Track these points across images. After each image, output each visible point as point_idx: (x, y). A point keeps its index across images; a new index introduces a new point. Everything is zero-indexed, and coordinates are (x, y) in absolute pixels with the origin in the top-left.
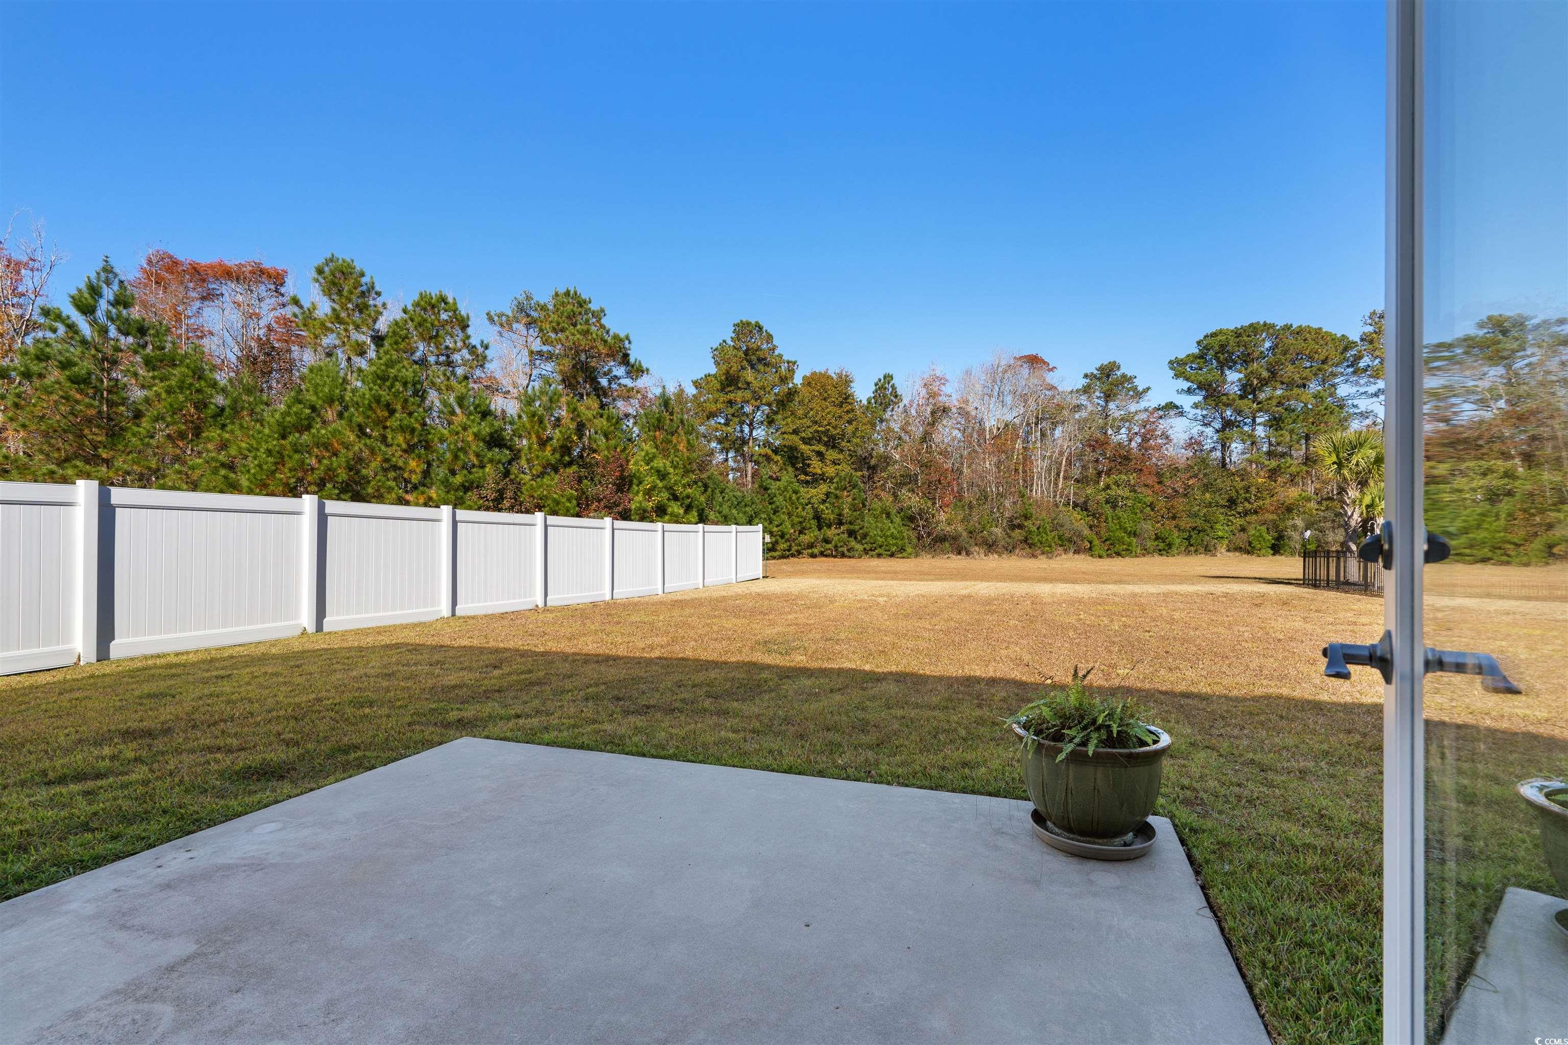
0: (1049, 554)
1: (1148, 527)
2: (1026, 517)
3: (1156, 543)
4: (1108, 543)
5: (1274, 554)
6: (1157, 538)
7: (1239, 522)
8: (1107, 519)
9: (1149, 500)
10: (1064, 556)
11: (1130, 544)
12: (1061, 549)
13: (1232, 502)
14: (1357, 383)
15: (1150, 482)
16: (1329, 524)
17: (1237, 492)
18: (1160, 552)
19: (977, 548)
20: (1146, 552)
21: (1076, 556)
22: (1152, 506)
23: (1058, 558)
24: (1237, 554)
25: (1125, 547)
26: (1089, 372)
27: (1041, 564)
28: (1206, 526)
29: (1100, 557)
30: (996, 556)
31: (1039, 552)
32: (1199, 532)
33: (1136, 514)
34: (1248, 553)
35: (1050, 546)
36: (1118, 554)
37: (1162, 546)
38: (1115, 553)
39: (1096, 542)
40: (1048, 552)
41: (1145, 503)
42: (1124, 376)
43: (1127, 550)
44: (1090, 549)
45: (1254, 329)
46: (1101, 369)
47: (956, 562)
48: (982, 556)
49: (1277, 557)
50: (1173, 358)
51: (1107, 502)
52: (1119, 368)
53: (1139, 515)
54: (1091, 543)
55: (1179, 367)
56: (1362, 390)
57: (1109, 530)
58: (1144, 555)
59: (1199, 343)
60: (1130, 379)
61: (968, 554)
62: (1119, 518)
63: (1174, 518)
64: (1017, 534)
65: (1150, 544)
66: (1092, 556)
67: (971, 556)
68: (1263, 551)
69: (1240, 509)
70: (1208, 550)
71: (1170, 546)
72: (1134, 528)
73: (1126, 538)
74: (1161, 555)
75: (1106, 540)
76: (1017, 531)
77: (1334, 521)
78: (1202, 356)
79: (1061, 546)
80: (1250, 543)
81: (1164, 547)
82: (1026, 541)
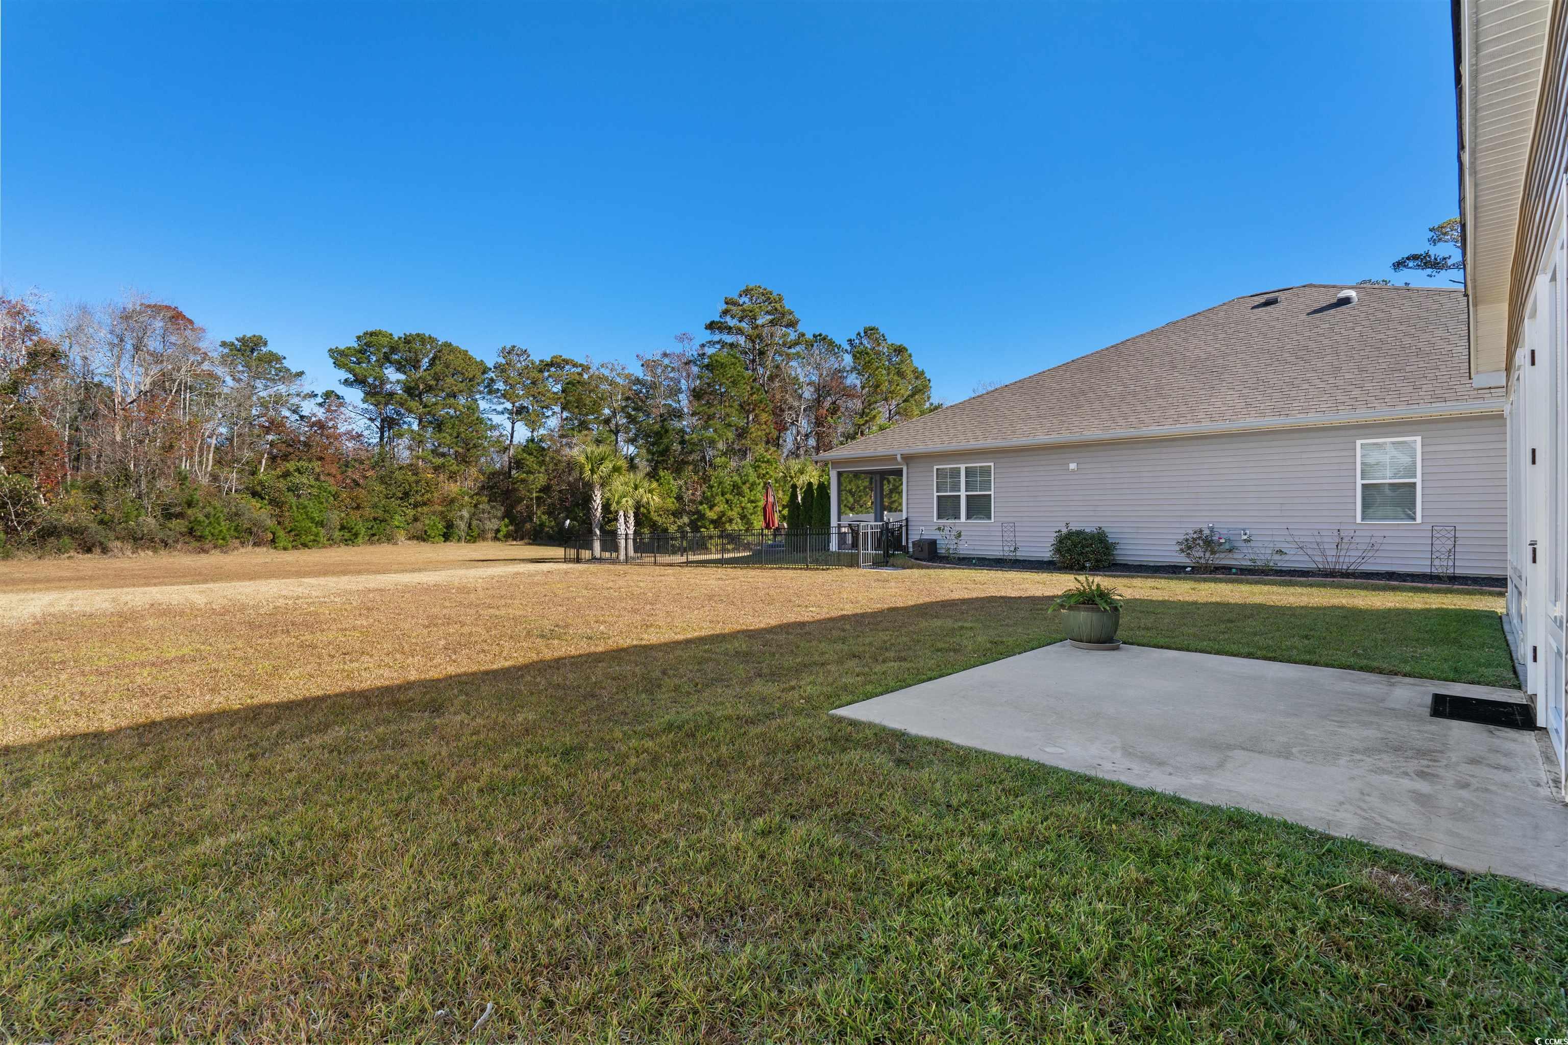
0: (224, 548)
1: (335, 517)
2: (190, 504)
3: (342, 533)
4: (293, 533)
5: (445, 541)
6: (342, 528)
7: (411, 512)
8: (291, 507)
9: (333, 489)
10: (242, 550)
11: (317, 535)
12: (238, 541)
13: (406, 495)
14: (491, 401)
15: (334, 471)
16: (486, 515)
17: (410, 485)
18: (345, 542)
19: (119, 544)
20: (332, 542)
21: (257, 549)
22: (336, 496)
23: (236, 552)
24: (415, 542)
25: (312, 537)
26: (228, 340)
27: (214, 559)
28: (387, 516)
29: (285, 549)
30: (150, 553)
31: (211, 545)
32: (381, 521)
33: (322, 503)
34: (424, 540)
35: (223, 539)
36: (305, 545)
37: (347, 535)
38: (302, 544)
39: (281, 533)
40: (221, 547)
41: (330, 492)
42: (271, 354)
43: (314, 540)
44: (273, 541)
45: (423, 339)
46: (242, 340)
47: (89, 563)
48: (129, 553)
49: (448, 543)
50: (334, 348)
51: (289, 490)
52: (265, 344)
53: (325, 505)
54: (274, 534)
55: (339, 357)
56: (494, 407)
57: (293, 519)
58: (331, 545)
59: (359, 338)
60: (278, 359)
61: (105, 550)
62: (305, 507)
63: (358, 507)
64: (177, 525)
65: (337, 534)
66: (275, 548)
67: (110, 554)
68: (437, 538)
69: (412, 501)
70: (390, 539)
71: (356, 535)
72: (321, 518)
73: (314, 529)
74: (347, 545)
75: (291, 531)
76: (175, 522)
77: (489, 513)
78: (362, 351)
79: (237, 538)
80: (426, 532)
81: (349, 535)
82: (191, 532)
